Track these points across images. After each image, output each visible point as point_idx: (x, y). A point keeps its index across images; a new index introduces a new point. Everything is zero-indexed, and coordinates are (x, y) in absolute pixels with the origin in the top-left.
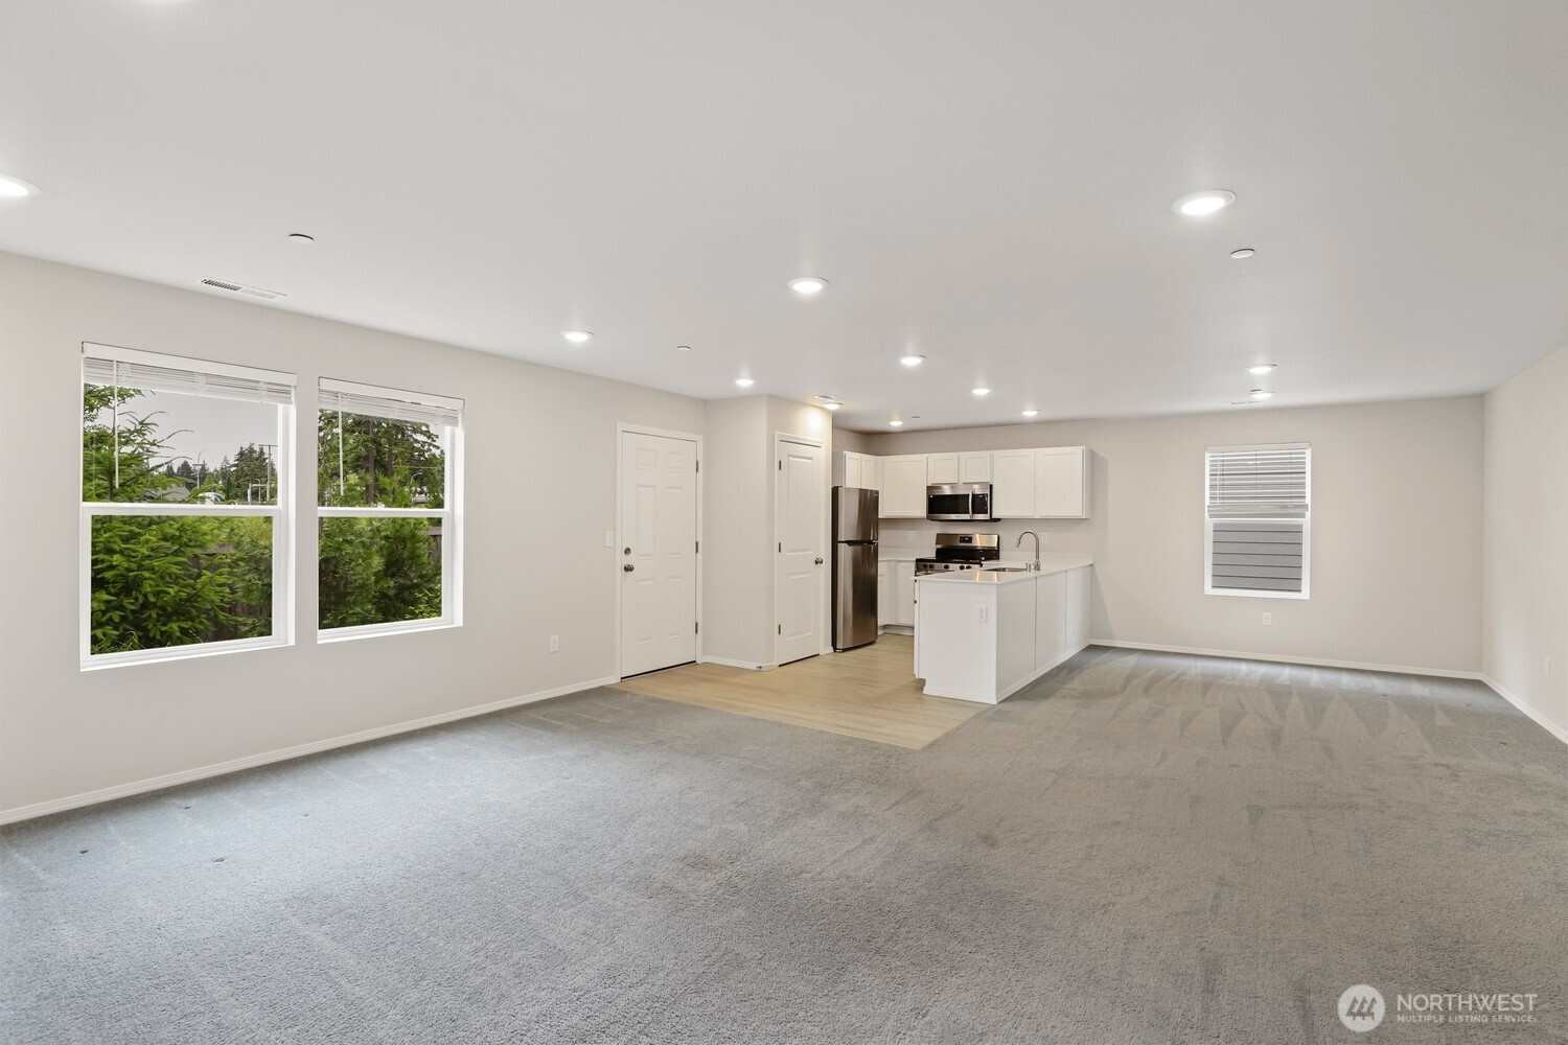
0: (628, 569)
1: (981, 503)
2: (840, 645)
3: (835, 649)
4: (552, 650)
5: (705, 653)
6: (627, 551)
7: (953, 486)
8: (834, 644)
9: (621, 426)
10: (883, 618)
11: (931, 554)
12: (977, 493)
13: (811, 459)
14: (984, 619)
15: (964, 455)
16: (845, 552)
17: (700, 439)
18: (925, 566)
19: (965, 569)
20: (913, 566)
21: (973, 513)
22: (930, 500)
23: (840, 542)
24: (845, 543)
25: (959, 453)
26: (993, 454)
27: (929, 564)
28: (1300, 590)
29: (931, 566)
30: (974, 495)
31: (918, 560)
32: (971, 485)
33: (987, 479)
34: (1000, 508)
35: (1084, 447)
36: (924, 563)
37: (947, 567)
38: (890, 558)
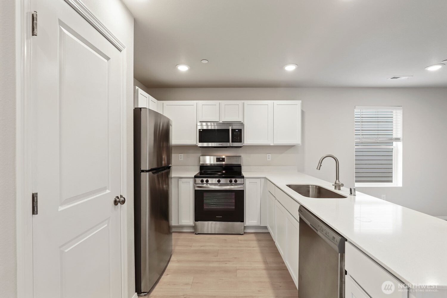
1: (238, 135)
10: (173, 222)
11: (196, 171)
12: (235, 128)
15: (223, 102)
16: (145, 178)
18: (202, 181)
19: (233, 182)
20: (191, 181)
21: (232, 142)
22: (200, 131)
23: (143, 171)
24: (147, 171)
25: (220, 101)
26: (244, 103)
27: (205, 179)
28: (391, 181)
29: (207, 181)
30: (232, 130)
31: (196, 177)
32: (230, 123)
33: (240, 119)
34: (248, 139)
35: (300, 101)
36: (201, 179)
37: (219, 181)
38: (173, 176)
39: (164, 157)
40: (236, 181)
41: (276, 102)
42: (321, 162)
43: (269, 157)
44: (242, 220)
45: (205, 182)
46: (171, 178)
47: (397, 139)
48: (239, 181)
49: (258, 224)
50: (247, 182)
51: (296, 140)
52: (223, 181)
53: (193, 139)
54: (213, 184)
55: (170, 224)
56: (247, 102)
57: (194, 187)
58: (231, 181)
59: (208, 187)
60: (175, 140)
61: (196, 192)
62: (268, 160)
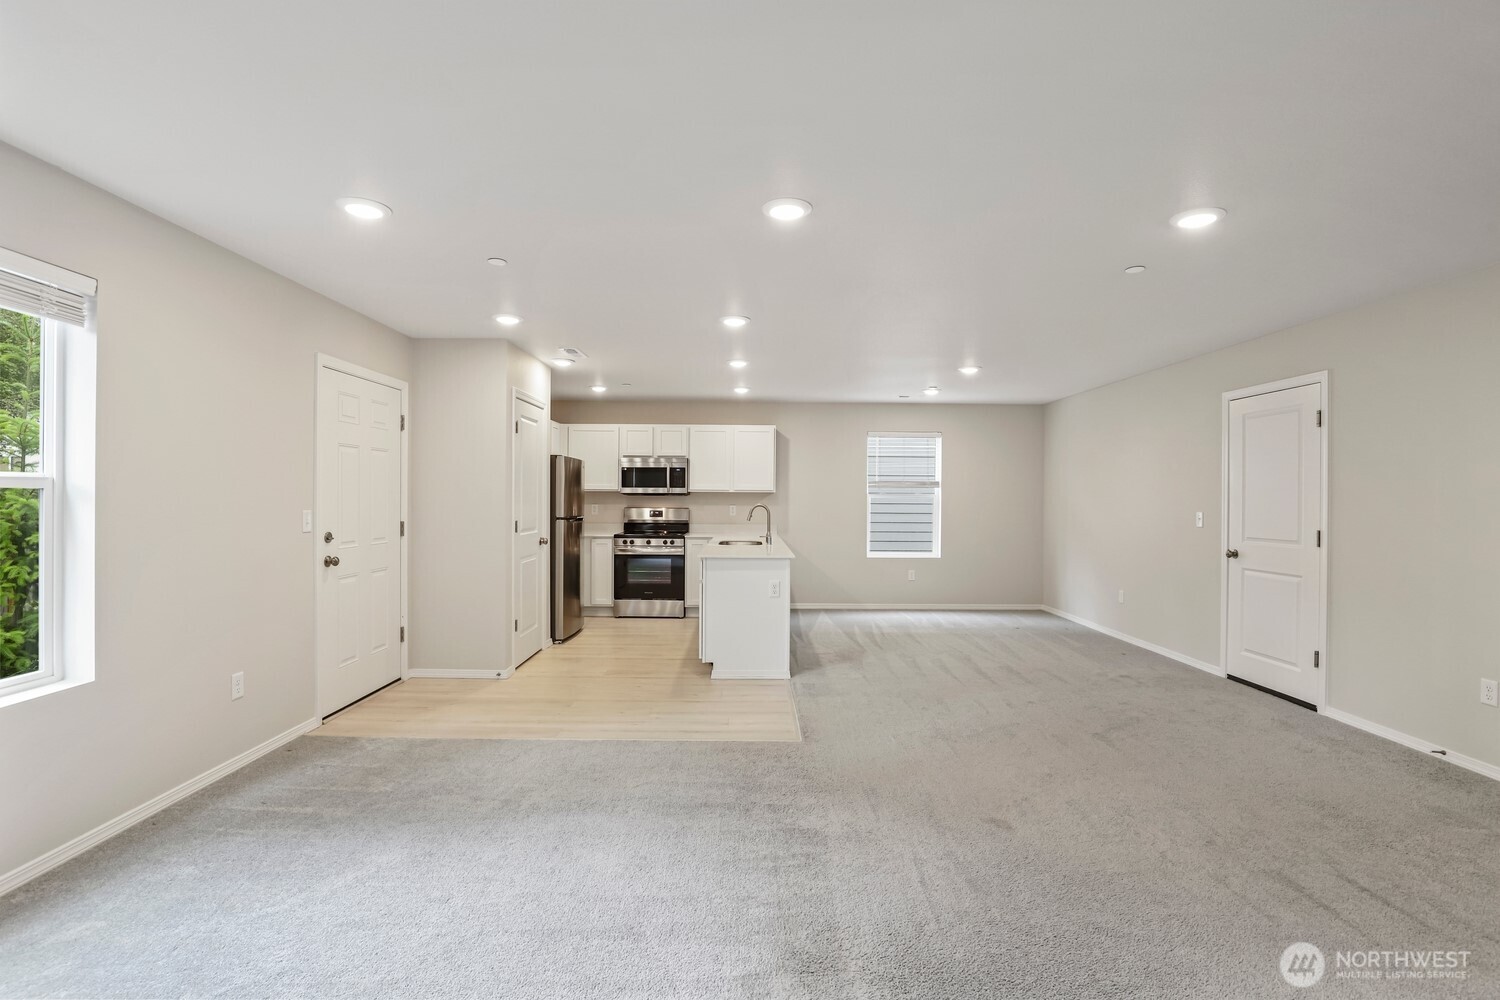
0: (330, 562)
1: (679, 477)
2: (560, 635)
3: (554, 640)
4: (235, 695)
5: (411, 665)
6: (328, 538)
7: (645, 458)
8: (553, 635)
9: (323, 359)
10: (585, 601)
11: (620, 530)
12: (675, 466)
13: (536, 421)
14: (777, 595)
15: (659, 427)
16: (561, 525)
17: (405, 386)
18: (625, 542)
19: (669, 544)
20: (610, 543)
21: (671, 487)
22: (623, 472)
23: (558, 519)
24: (562, 519)
25: (654, 426)
26: (690, 428)
27: (629, 540)
28: (932, 551)
29: (632, 542)
30: (671, 468)
31: (616, 536)
32: (668, 458)
33: (683, 453)
34: (696, 482)
35: (774, 426)
36: (623, 539)
37: (649, 542)
38: (586, 535)
39: (575, 508)
40: (672, 543)
41: (737, 427)
43: (733, 510)
44: (681, 597)
45: (629, 544)
46: (584, 538)
47: (936, 484)
48: (678, 542)
50: (692, 544)
51: (767, 485)
52: (654, 541)
53: (614, 483)
54: (639, 547)
55: (582, 603)
56: (694, 428)
57: (614, 550)
58: (665, 542)
59: (635, 551)
60: (589, 484)
61: (616, 557)
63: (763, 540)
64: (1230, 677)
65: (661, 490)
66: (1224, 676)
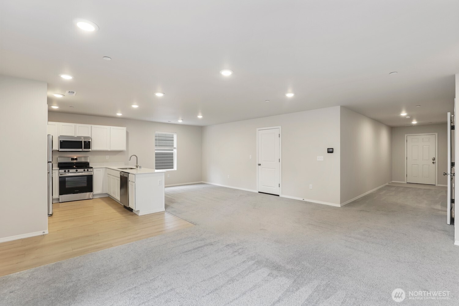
1: (88, 145)
15: (78, 125)
18: (64, 171)
19: (86, 171)
20: (57, 172)
21: (84, 148)
22: (60, 142)
25: (75, 124)
26: (92, 126)
27: (66, 170)
28: (173, 168)
29: (69, 171)
30: (84, 141)
32: (83, 138)
33: (89, 135)
34: (95, 147)
35: (126, 128)
37: (77, 171)
40: (88, 170)
41: (112, 127)
42: (130, 158)
43: (107, 157)
44: (92, 191)
45: (67, 172)
47: (175, 148)
48: (90, 170)
49: (102, 192)
50: (95, 170)
51: (123, 147)
52: (79, 170)
53: (56, 147)
54: (72, 173)
56: (93, 126)
57: (59, 175)
58: (84, 170)
59: (69, 175)
61: (60, 177)
62: (107, 159)
63: (135, 167)
64: (259, 192)
65: (80, 150)
66: (258, 192)
